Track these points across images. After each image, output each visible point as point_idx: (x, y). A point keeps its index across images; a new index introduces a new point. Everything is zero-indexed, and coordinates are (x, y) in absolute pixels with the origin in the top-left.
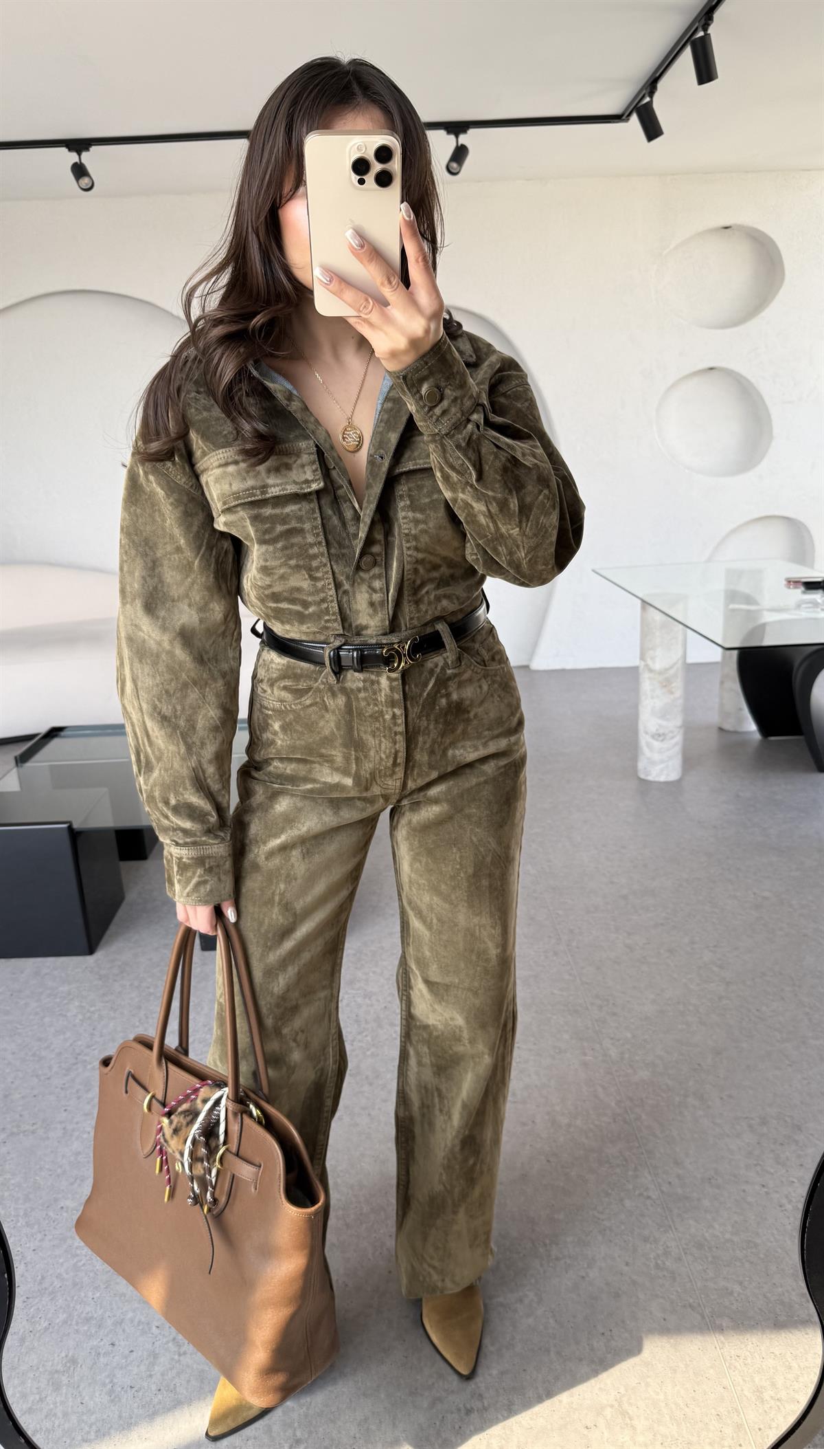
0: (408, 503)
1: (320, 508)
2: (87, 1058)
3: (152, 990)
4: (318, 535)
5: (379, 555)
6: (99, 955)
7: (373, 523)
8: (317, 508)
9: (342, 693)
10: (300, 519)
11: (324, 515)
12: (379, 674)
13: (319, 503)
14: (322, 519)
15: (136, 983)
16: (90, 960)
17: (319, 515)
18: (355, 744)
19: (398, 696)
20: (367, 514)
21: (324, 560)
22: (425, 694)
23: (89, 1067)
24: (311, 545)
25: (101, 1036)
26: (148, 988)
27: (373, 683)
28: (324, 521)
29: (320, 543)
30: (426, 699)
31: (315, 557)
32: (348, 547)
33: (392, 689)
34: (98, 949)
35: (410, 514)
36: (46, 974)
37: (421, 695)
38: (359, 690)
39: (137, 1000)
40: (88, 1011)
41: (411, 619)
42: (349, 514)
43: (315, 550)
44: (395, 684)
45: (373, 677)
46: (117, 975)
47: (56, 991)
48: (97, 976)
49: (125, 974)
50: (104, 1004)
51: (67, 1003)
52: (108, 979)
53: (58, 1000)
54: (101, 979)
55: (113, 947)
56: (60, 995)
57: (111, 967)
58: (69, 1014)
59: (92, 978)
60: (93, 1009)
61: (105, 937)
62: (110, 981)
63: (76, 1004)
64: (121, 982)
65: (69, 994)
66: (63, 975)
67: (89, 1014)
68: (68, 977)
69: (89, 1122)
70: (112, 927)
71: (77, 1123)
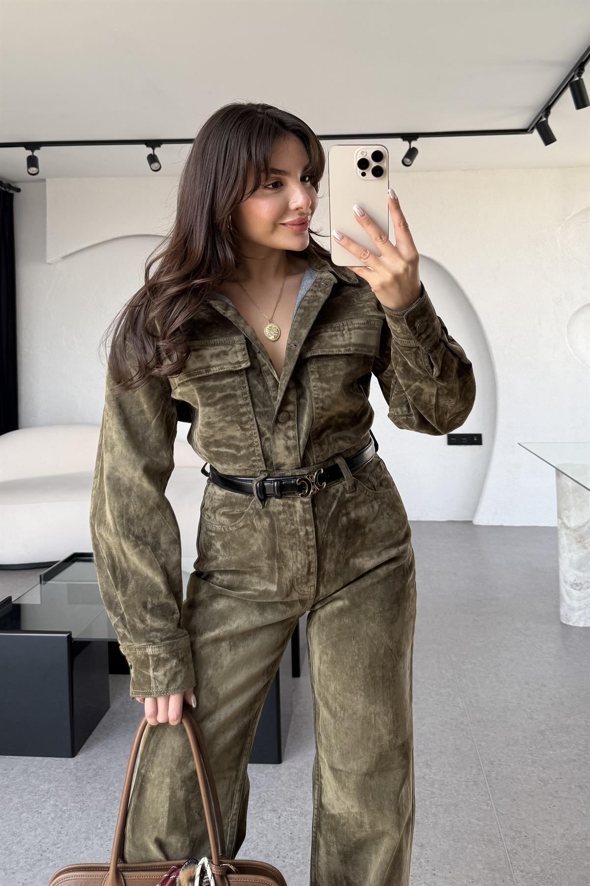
0: (317, 376)
1: (248, 380)
4: (246, 398)
5: (293, 412)
6: (79, 757)
7: (288, 388)
8: (246, 379)
9: (267, 516)
10: (233, 388)
11: (250, 386)
12: (294, 500)
13: (247, 376)
14: (249, 387)
15: (105, 787)
16: (71, 761)
17: (247, 384)
20: (283, 383)
21: (251, 416)
22: (330, 514)
24: (242, 406)
26: (115, 792)
27: (290, 506)
28: (251, 389)
29: (248, 404)
30: (331, 518)
31: (244, 414)
32: (270, 406)
33: (304, 511)
34: (79, 752)
35: (319, 384)
36: (32, 772)
37: (327, 516)
38: (280, 513)
39: (103, 802)
40: (61, 809)
41: (318, 456)
42: (270, 383)
43: (244, 410)
44: (307, 506)
45: (290, 502)
46: (91, 778)
47: (37, 789)
48: (74, 778)
49: (98, 778)
50: (75, 805)
51: (45, 801)
52: (83, 781)
53: (37, 797)
54: (76, 780)
55: (93, 752)
56: (40, 793)
57: (87, 770)
58: (43, 812)
59: (69, 778)
60: (65, 808)
61: (88, 742)
62: (84, 782)
63: (52, 802)
64: (92, 785)
65: (47, 793)
66: (46, 774)
67: (60, 813)
68: (50, 776)
70: (95, 733)
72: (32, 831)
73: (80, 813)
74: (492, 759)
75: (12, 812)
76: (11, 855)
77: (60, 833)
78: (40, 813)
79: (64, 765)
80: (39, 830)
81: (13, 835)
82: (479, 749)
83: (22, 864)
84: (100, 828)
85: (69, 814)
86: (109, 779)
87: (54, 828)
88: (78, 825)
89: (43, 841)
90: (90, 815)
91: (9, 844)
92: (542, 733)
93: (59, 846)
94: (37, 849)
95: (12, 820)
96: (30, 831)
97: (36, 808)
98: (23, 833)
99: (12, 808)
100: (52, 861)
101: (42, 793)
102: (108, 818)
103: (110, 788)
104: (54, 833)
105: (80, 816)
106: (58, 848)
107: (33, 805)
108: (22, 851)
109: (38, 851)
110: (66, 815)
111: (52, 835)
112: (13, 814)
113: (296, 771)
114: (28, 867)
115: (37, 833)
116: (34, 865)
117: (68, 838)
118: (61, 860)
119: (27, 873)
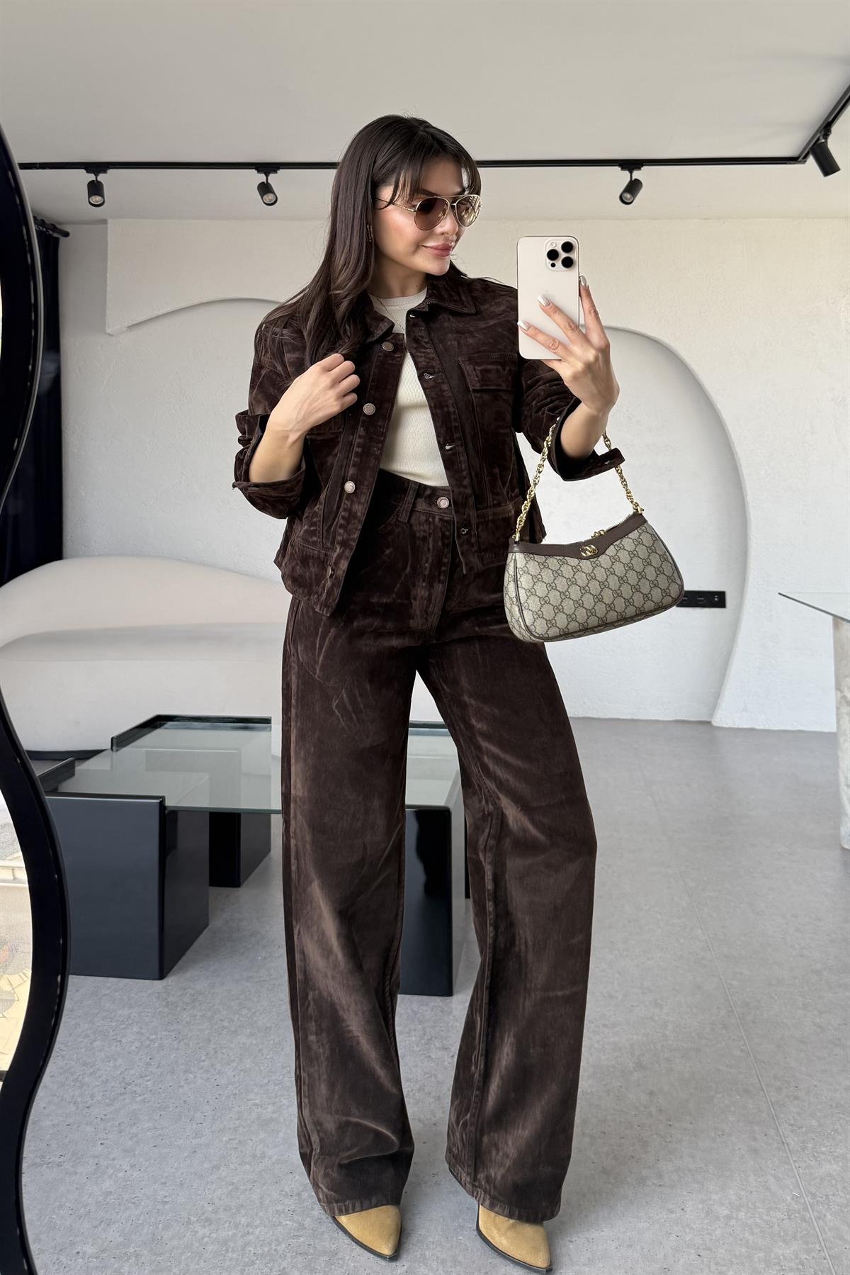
2: (139, 1090)
3: (226, 1024)
6: (170, 981)
15: (209, 1014)
16: (158, 985)
23: (139, 1099)
25: (159, 1066)
26: (222, 1020)
34: (169, 975)
36: (105, 995)
39: (207, 1032)
40: (148, 1039)
46: (187, 1004)
47: (113, 1014)
48: (164, 1003)
49: (197, 1004)
50: (167, 1033)
51: (124, 1029)
52: (177, 1006)
53: (114, 1024)
54: (168, 1006)
55: (188, 975)
56: (118, 1019)
57: (182, 995)
58: (124, 1040)
59: (157, 1004)
60: (154, 1037)
61: (180, 963)
62: (179, 1009)
63: (135, 1030)
64: (191, 1012)
65: (128, 1019)
66: (124, 997)
67: (148, 1042)
68: (130, 1000)
69: (128, 1160)
70: (189, 953)
71: (114, 1159)
72: (110, 1061)
73: (176, 1042)
74: (748, 1000)
77: (148, 1064)
78: (120, 1041)
79: (148, 988)
80: (120, 1061)
81: (84, 1065)
82: (729, 989)
83: (99, 1097)
84: (204, 1061)
85: (160, 1044)
86: (214, 1005)
87: (141, 1059)
88: (173, 1056)
89: (127, 1071)
90: (188, 1044)
92: (818, 972)
94: (118, 1082)
96: (107, 1062)
97: (113, 1036)
98: (97, 1063)
99: (80, 1035)
100: (140, 1096)
101: (121, 1019)
102: (214, 1049)
104: (141, 1064)
105: (176, 1046)
106: (148, 1081)
107: (109, 1032)
108: (97, 1084)
110: (156, 1045)
111: (138, 1066)
112: (82, 1042)
114: (107, 1101)
115: (117, 1063)
116: (114, 1099)
117: (160, 1070)
118: (153, 1094)
119: (106, 1108)
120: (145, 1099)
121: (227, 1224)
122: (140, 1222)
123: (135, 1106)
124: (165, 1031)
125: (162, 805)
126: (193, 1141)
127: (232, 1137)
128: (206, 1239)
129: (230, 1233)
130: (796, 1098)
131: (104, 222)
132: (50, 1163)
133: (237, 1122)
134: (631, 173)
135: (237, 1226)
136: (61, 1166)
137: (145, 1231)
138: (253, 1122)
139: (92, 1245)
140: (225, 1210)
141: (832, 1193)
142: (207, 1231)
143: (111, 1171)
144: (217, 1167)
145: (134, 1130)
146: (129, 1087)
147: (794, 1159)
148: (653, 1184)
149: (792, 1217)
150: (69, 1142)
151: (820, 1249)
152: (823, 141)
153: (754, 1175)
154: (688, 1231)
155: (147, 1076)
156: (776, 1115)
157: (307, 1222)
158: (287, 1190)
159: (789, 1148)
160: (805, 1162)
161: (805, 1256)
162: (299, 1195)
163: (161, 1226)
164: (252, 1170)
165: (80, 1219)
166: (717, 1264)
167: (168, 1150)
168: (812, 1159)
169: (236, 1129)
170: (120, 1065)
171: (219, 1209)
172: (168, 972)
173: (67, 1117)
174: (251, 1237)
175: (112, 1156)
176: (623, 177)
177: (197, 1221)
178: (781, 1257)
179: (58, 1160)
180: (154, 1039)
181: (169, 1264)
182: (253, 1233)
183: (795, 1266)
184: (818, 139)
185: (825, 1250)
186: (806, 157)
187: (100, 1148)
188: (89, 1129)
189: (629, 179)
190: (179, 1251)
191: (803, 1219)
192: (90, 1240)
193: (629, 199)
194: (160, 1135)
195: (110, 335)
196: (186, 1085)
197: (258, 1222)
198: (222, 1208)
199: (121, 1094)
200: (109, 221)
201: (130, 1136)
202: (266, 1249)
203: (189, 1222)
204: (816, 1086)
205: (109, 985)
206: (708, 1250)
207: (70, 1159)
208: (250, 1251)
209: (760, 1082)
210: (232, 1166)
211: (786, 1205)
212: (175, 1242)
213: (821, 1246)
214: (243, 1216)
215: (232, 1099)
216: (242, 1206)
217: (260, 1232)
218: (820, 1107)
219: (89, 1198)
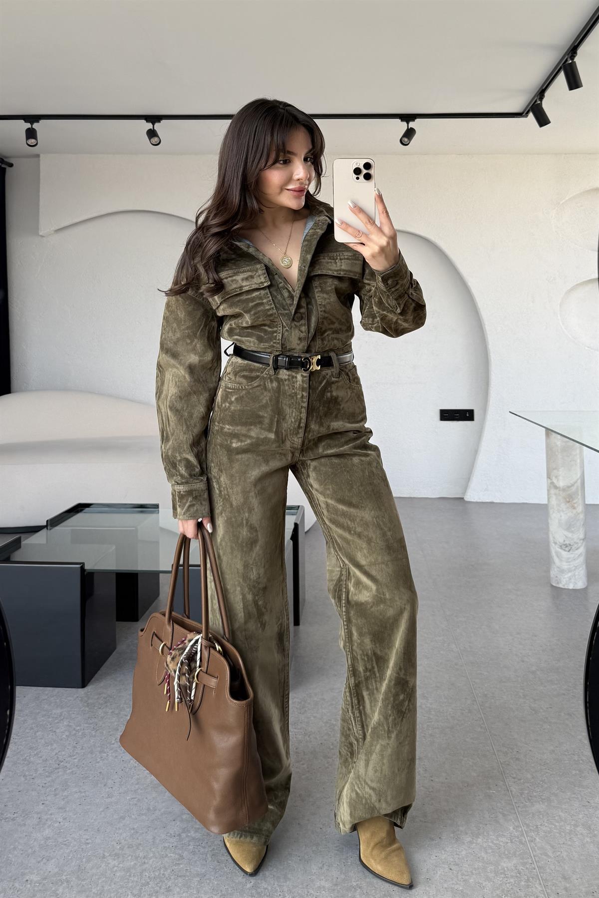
0: (320, 290)
2: (68, 765)
5: (304, 313)
6: (89, 688)
7: (300, 298)
9: (276, 381)
10: (261, 299)
12: (297, 373)
14: (272, 297)
15: (117, 712)
16: (81, 691)
18: (279, 413)
19: (306, 386)
20: (297, 293)
22: (320, 388)
23: (68, 771)
25: (82, 749)
26: (126, 715)
27: (293, 377)
30: (320, 391)
31: (271, 315)
32: (287, 309)
33: (303, 381)
35: (321, 295)
36: (44, 700)
37: (318, 388)
38: (286, 380)
39: (116, 724)
40: (74, 729)
41: (319, 348)
44: (305, 379)
45: (294, 374)
46: (102, 704)
47: (50, 713)
48: (86, 704)
49: (108, 704)
50: (87, 725)
51: (58, 723)
52: (94, 706)
53: (50, 720)
54: (88, 706)
55: (102, 684)
56: (53, 716)
57: (98, 698)
58: (58, 731)
59: (81, 705)
60: (78, 728)
61: (97, 676)
62: (96, 708)
63: (65, 723)
64: (104, 710)
65: (60, 716)
66: (58, 701)
67: (74, 732)
68: (62, 703)
69: (61, 815)
70: (103, 669)
71: (51, 814)
72: (48, 745)
73: (94, 732)
74: (486, 693)
75: (27, 731)
76: (29, 764)
77: (75, 747)
78: (55, 732)
79: (74, 694)
80: (55, 745)
81: (30, 749)
82: (473, 685)
83: (40, 771)
84: (113, 744)
85: (82, 733)
86: (121, 705)
87: (70, 744)
88: (92, 741)
89: (60, 753)
90: (103, 733)
91: (27, 756)
92: (533, 673)
93: (75, 757)
94: (54, 760)
95: (28, 737)
96: (46, 746)
97: (50, 728)
98: (39, 747)
99: (27, 728)
100: (69, 769)
101: (55, 716)
103: (122, 713)
104: (70, 747)
105: (93, 734)
106: (75, 759)
107: (47, 725)
108: (40, 762)
109: (55, 761)
110: (80, 733)
111: (68, 749)
112: (28, 733)
113: (299, 701)
114: (46, 774)
115: (53, 747)
116: (52, 772)
117: (83, 751)
118: (78, 768)
119: (47, 779)
120: (72, 771)
121: (130, 857)
122: (70, 858)
123: (66, 777)
124: (86, 723)
125: (82, 568)
126: (106, 800)
127: (134, 796)
128: (116, 868)
129: (132, 863)
130: (518, 759)
131: (38, 156)
132: (7, 818)
133: (137, 786)
134: (408, 124)
135: (137, 858)
136: (15, 820)
137: (73, 864)
138: (148, 786)
139: (37, 875)
140: (128, 847)
141: (540, 824)
142: (116, 863)
143: (50, 823)
144: (123, 818)
145: (65, 793)
146: (62, 764)
147: (515, 801)
148: (421, 821)
149: (514, 841)
150: (21, 803)
151: (532, 862)
152: (539, 102)
153: (489, 813)
154: (443, 852)
155: (74, 756)
156: (504, 772)
157: (185, 854)
158: (172, 833)
159: (512, 794)
160: (523, 803)
161: (521, 868)
162: (179, 835)
163: (84, 860)
164: (147, 819)
165: (28, 857)
166: (463, 874)
167: (89, 807)
168: (527, 801)
169: (135, 791)
170: (55, 748)
171: (124, 847)
172: (88, 683)
173: (18, 786)
174: (146, 866)
175: (50, 813)
176: (402, 127)
177: (109, 855)
178: (506, 869)
179: (12, 816)
180: (79, 729)
181: (90, 886)
182: (148, 863)
183: (514, 875)
184: (536, 101)
185: (535, 863)
186: (528, 113)
187: (42, 807)
188: (34, 793)
189: (406, 128)
190: (97, 877)
191: (521, 842)
192: (35, 871)
193: (407, 142)
194: (84, 796)
195: (42, 236)
196: (101, 762)
197: (152, 855)
198: (127, 846)
199: (56, 769)
200: (41, 155)
201: (62, 798)
202: (157, 874)
203: (104, 857)
204: (530, 750)
205: (47, 692)
206: (457, 865)
207: (21, 815)
208: (146, 875)
209: (493, 749)
210: (133, 816)
211: (509, 833)
212: (94, 871)
213: (532, 860)
214: (141, 852)
215: (133, 770)
216: (140, 844)
217: (153, 862)
218: (533, 765)
219: (34, 842)
